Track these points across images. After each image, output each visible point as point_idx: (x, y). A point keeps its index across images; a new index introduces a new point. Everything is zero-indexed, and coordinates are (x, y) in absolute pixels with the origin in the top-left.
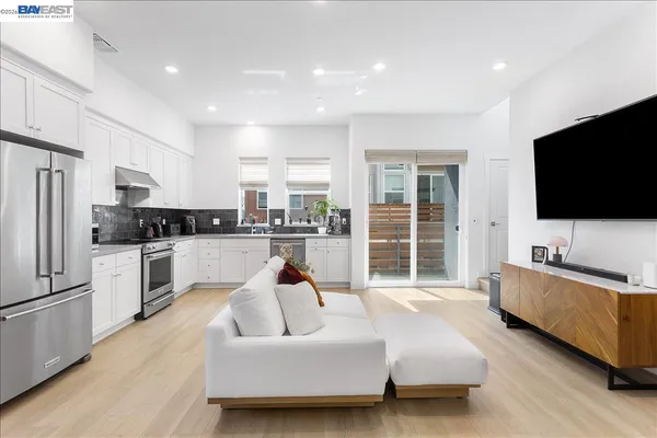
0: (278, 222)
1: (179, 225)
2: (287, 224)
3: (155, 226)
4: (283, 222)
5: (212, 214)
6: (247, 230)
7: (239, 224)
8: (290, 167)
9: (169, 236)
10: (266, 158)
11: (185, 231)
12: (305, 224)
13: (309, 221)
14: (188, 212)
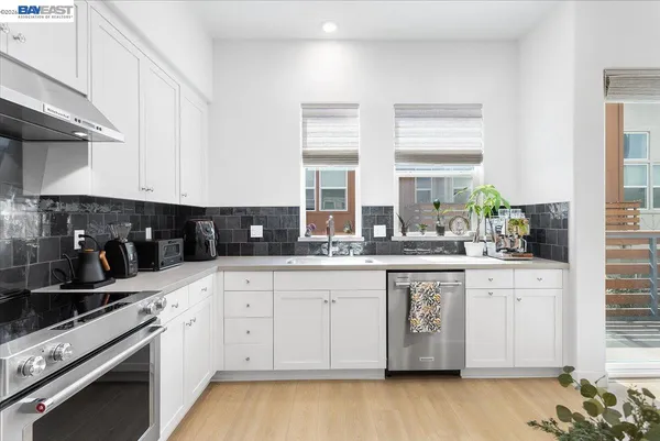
0: (380, 231)
1: (180, 241)
2: (397, 236)
3: (113, 249)
4: (390, 232)
5: (248, 216)
6: (315, 248)
7: (302, 238)
8: (402, 122)
9: (156, 268)
10: (355, 106)
11: (194, 252)
12: (432, 235)
13: (441, 230)
14: (200, 212)
